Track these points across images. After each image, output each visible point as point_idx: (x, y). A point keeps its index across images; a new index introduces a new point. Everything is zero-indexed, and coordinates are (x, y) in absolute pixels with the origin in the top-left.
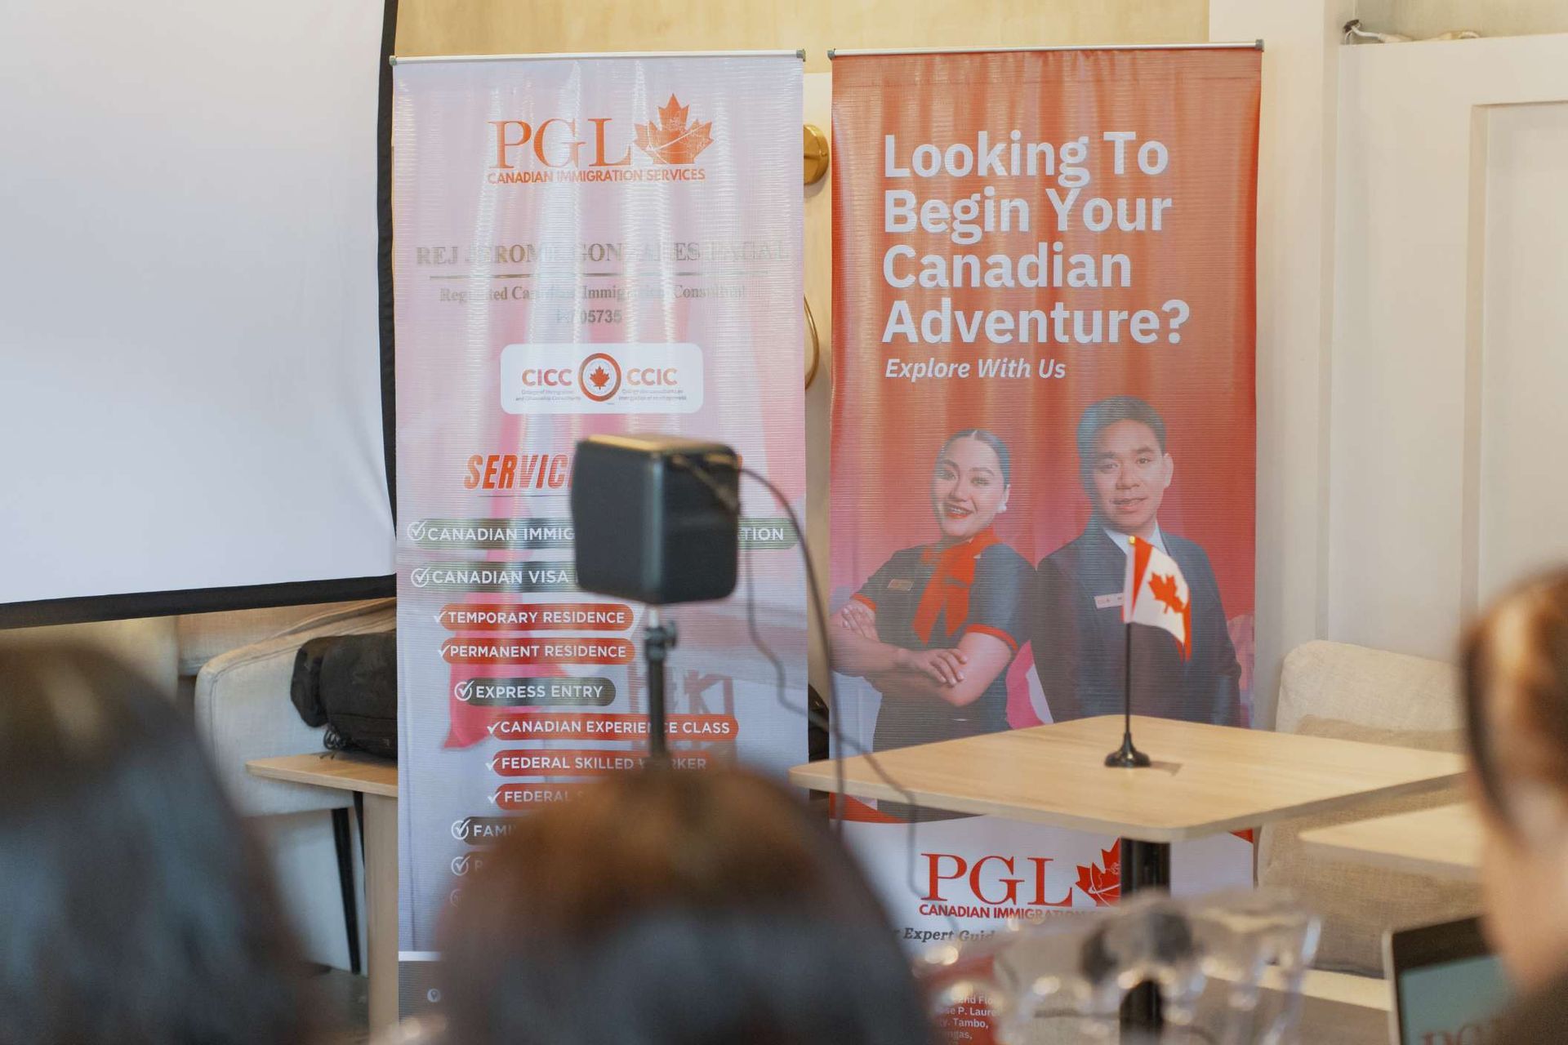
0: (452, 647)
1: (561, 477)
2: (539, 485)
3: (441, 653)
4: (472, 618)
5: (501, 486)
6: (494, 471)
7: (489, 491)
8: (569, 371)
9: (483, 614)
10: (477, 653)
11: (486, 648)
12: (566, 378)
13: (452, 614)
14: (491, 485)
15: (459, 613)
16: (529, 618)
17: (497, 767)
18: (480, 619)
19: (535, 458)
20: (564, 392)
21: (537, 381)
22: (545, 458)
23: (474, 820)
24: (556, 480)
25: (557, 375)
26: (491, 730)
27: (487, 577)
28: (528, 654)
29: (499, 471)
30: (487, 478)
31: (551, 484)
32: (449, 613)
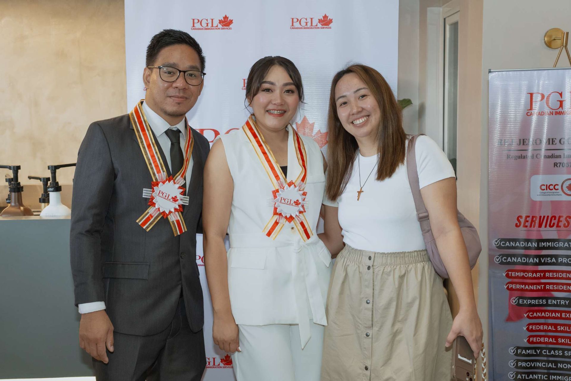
0: (510, 285)
1: (554, 224)
2: (546, 227)
3: (506, 287)
4: (518, 275)
5: (531, 226)
6: (528, 221)
7: (525, 228)
8: (558, 185)
9: (523, 273)
10: (520, 287)
11: (524, 286)
12: (556, 187)
13: (510, 273)
14: (526, 226)
15: (513, 273)
16: (541, 275)
17: (528, 329)
18: (521, 275)
19: (544, 217)
20: (555, 193)
21: (545, 189)
22: (548, 217)
23: (518, 348)
24: (552, 225)
25: (553, 186)
26: (526, 315)
27: (524, 260)
28: (540, 288)
29: (530, 221)
30: (525, 223)
31: (550, 226)
32: (509, 273)
